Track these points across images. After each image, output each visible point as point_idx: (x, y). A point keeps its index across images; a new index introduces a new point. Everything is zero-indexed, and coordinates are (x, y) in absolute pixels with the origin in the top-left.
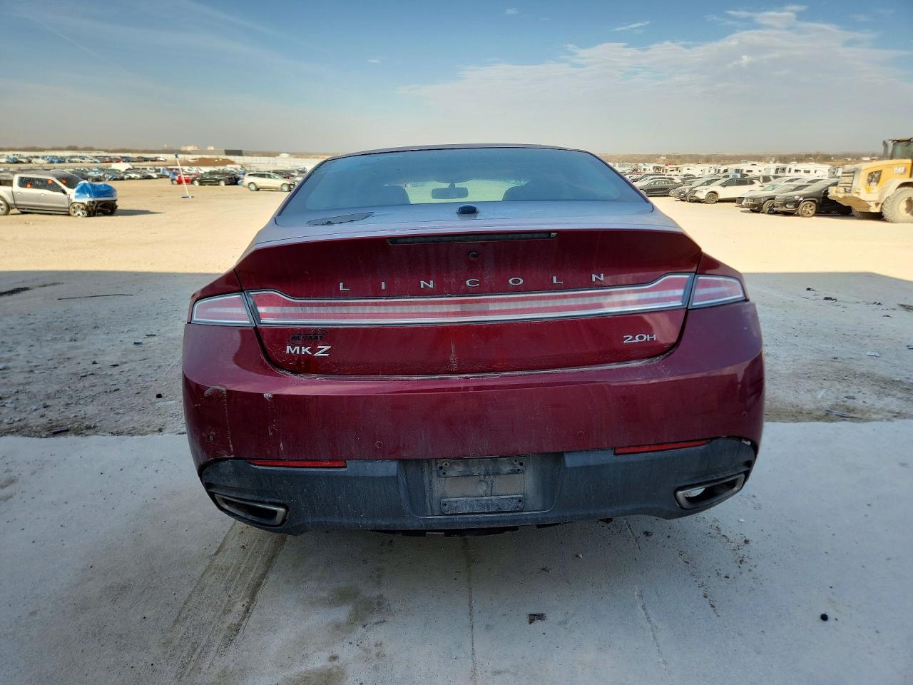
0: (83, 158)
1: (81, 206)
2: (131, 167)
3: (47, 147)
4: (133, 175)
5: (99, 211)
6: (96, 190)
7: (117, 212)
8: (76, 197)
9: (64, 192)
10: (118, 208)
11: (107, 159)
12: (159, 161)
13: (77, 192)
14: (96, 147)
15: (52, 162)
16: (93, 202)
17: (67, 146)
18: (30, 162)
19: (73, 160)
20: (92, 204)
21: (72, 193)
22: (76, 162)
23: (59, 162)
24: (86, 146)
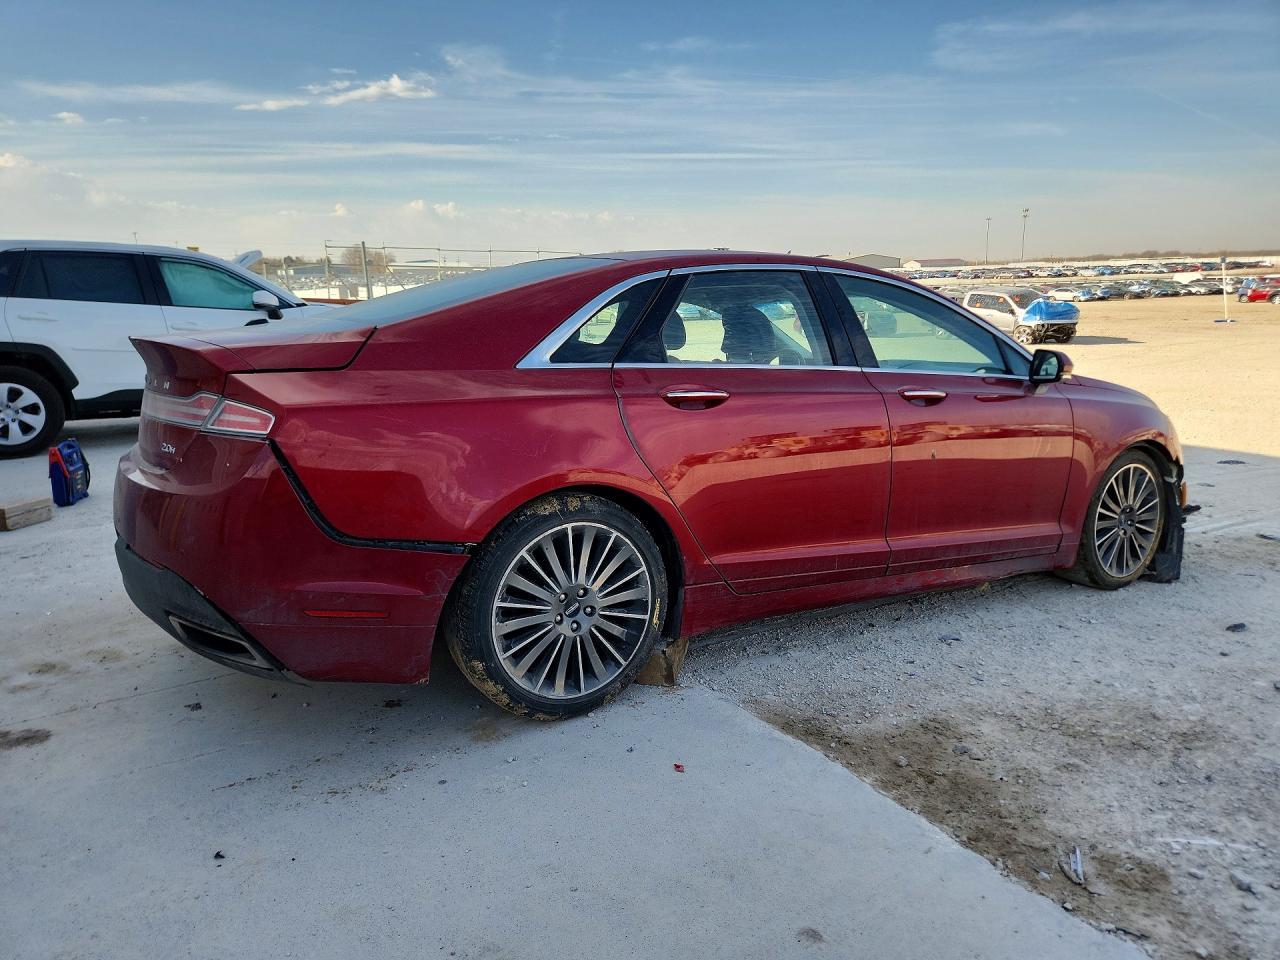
0: (1145, 266)
1: (1028, 331)
2: (1201, 278)
3: (1116, 255)
4: (1193, 290)
5: (1051, 337)
6: (1051, 310)
7: (1075, 339)
8: (1024, 319)
9: (1012, 312)
10: (1077, 334)
11: (1180, 268)
12: (1261, 267)
13: (1027, 312)
14: (1182, 252)
15: (1103, 274)
16: (1043, 326)
17: (1144, 250)
18: (1075, 275)
19: (1132, 270)
20: (1040, 328)
21: (1021, 313)
22: (1135, 273)
23: (1112, 273)
24: (1170, 250)
